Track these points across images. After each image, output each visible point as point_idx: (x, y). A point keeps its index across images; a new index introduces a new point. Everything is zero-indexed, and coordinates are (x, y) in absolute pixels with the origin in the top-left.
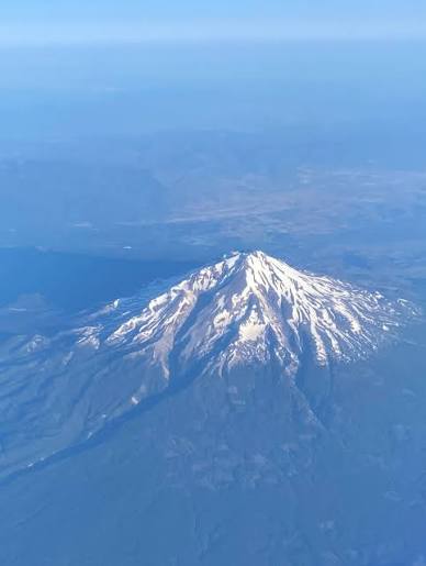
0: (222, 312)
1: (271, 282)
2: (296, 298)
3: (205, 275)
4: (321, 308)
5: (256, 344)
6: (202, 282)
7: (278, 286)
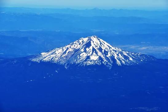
0: (83, 52)
1: (100, 45)
2: (109, 50)
3: (76, 44)
4: (118, 53)
5: (96, 61)
6: (75, 46)
7: (103, 47)
